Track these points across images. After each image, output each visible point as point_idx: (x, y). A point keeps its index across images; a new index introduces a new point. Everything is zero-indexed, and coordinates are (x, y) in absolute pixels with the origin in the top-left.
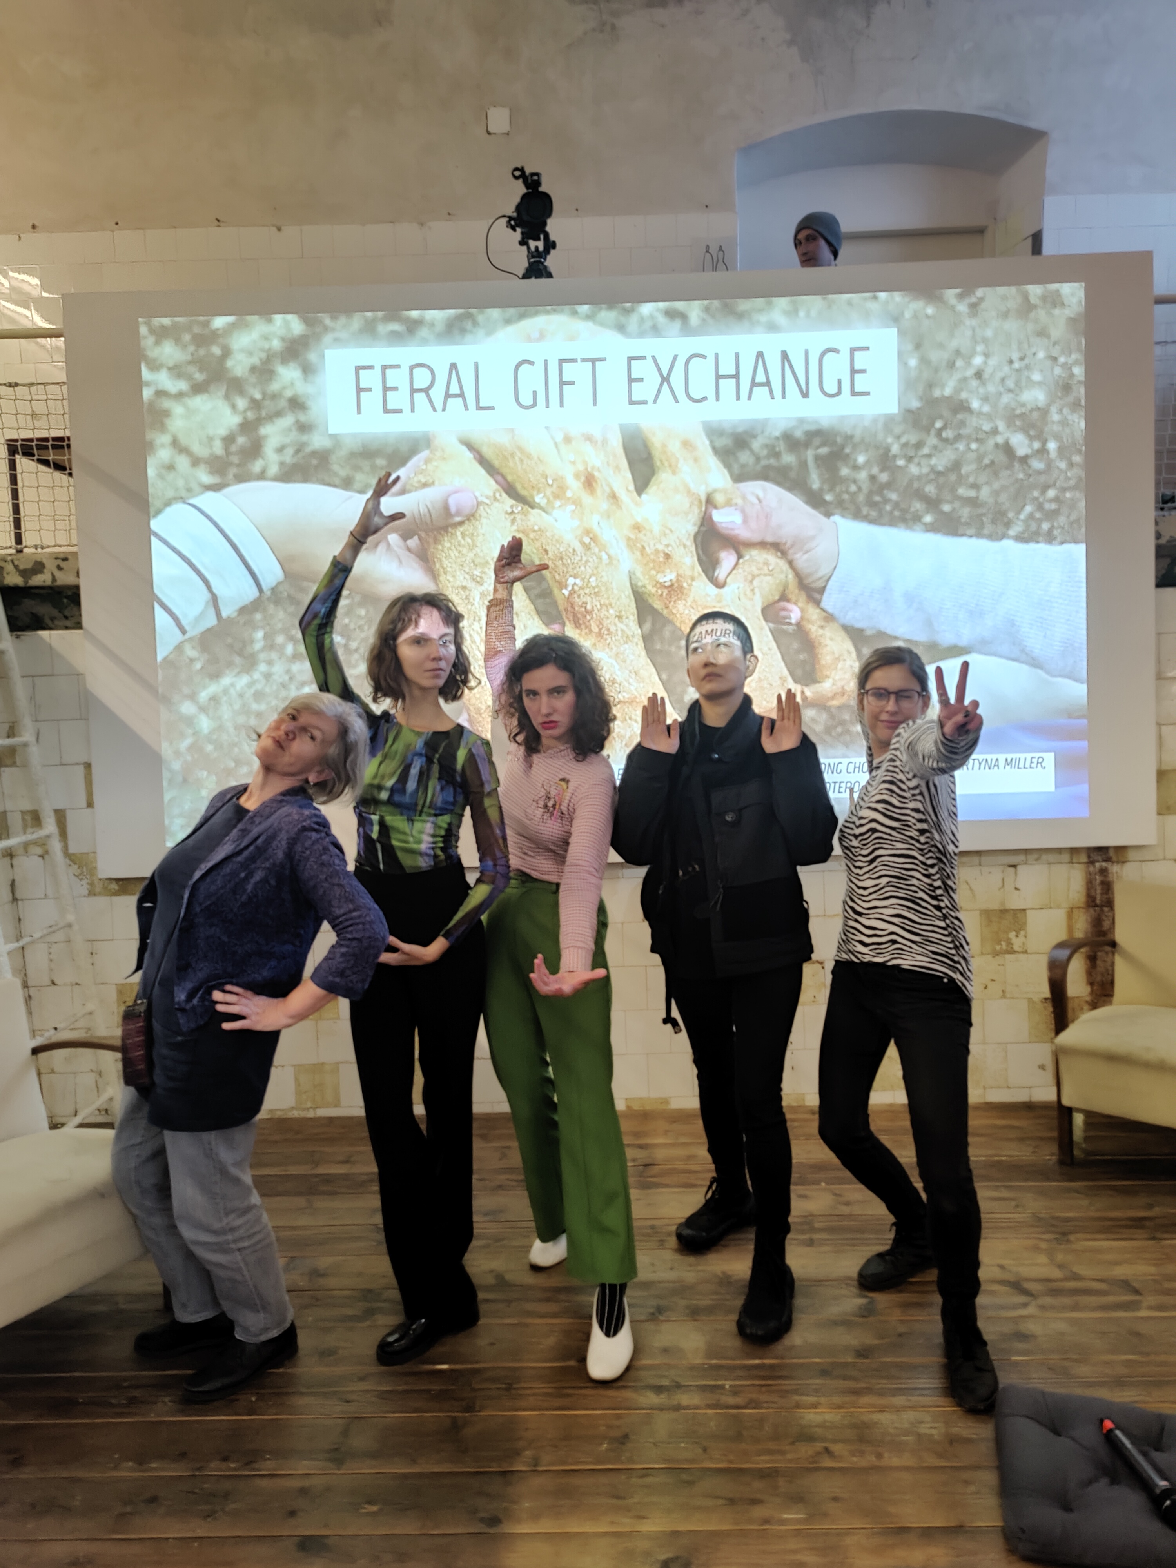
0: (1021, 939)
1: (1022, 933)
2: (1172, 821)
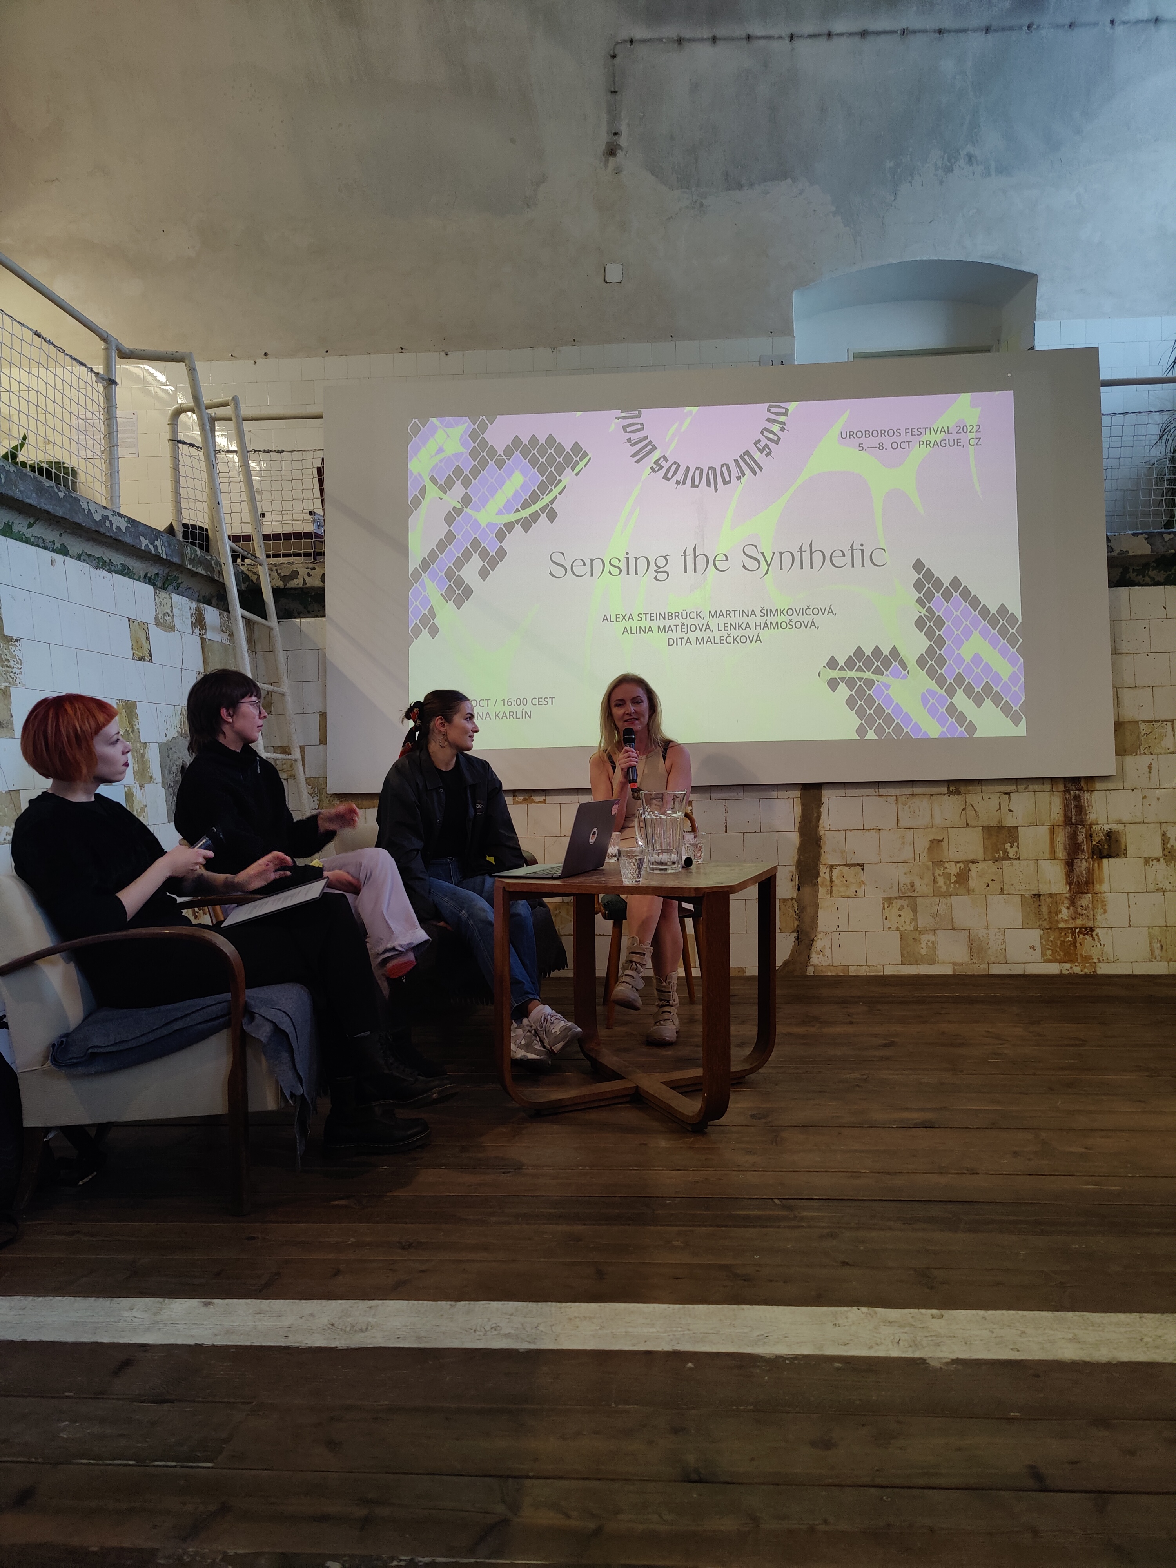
0: (1015, 848)
1: (1016, 844)
2: (1129, 760)
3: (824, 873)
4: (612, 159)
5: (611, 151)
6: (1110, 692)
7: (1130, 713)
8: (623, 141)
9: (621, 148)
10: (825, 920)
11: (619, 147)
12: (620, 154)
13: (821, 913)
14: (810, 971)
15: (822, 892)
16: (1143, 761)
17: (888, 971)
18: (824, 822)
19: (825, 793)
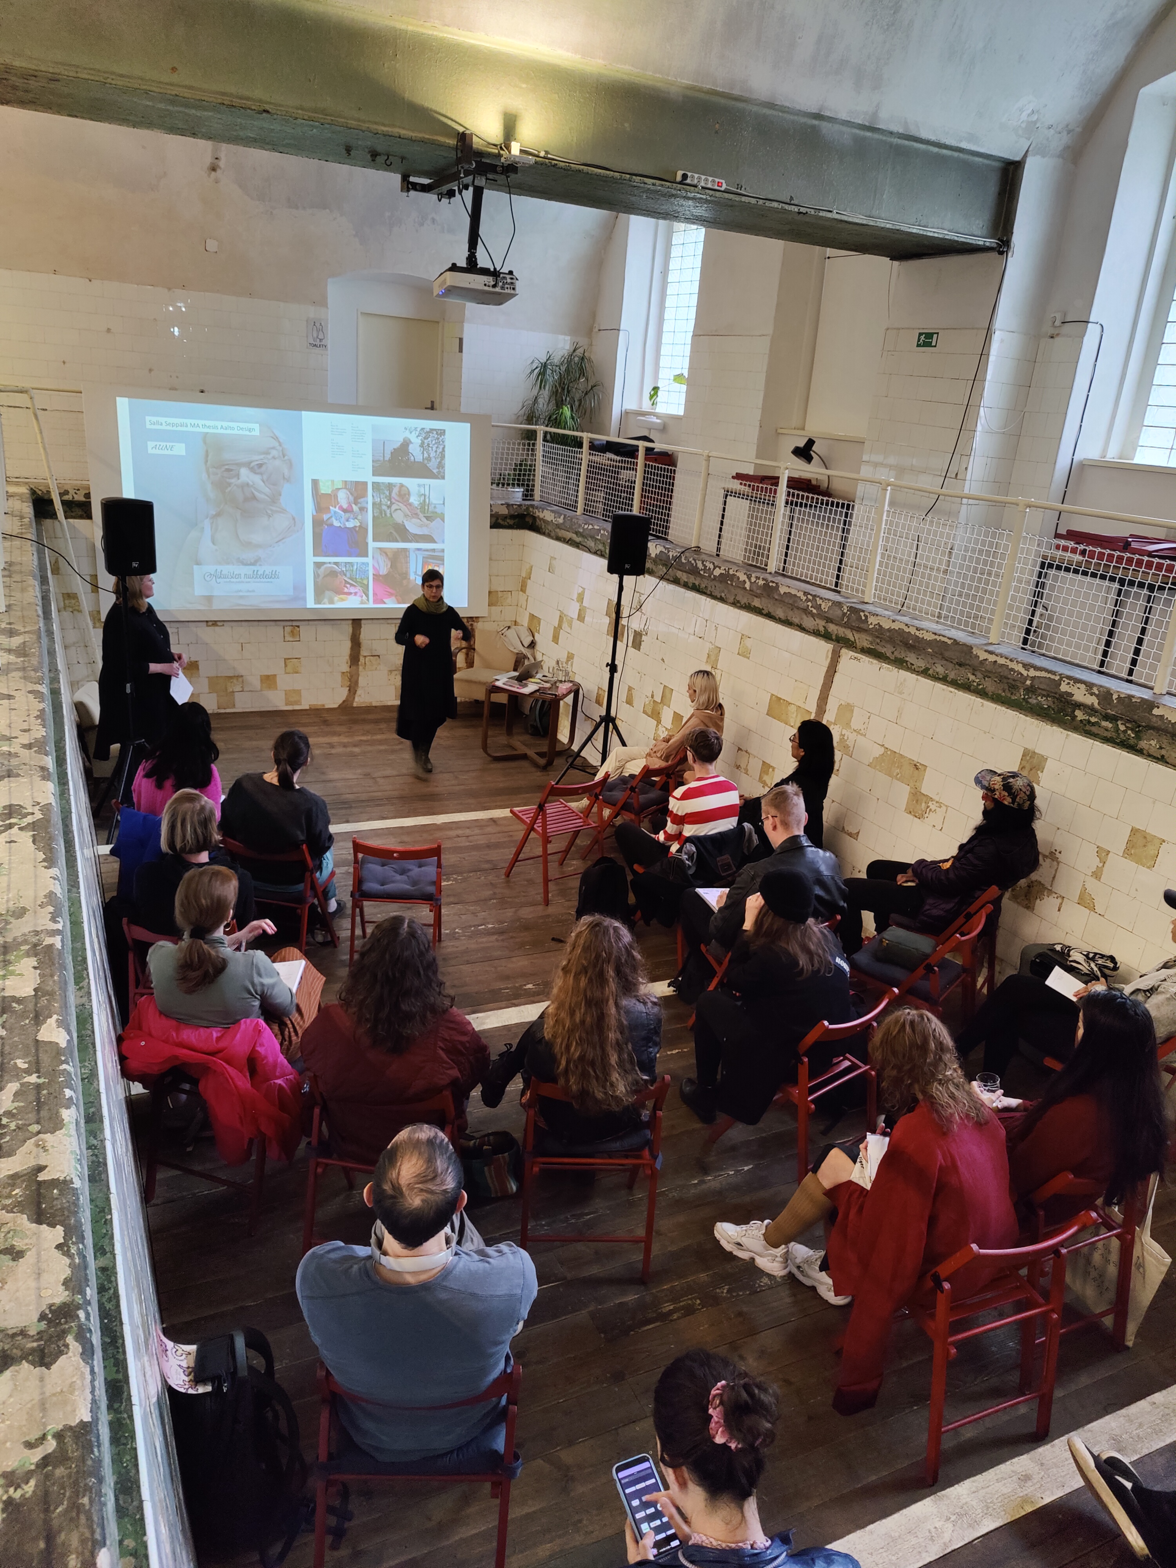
2: (493, 608)
3: (362, 659)
4: (213, 173)
5: (214, 169)
6: (488, 577)
7: (495, 587)
8: (222, 164)
9: (220, 168)
10: (362, 681)
11: (218, 166)
12: (219, 171)
13: (360, 678)
14: (355, 705)
15: (361, 668)
16: (499, 609)
17: (390, 703)
18: (362, 636)
19: (363, 622)
